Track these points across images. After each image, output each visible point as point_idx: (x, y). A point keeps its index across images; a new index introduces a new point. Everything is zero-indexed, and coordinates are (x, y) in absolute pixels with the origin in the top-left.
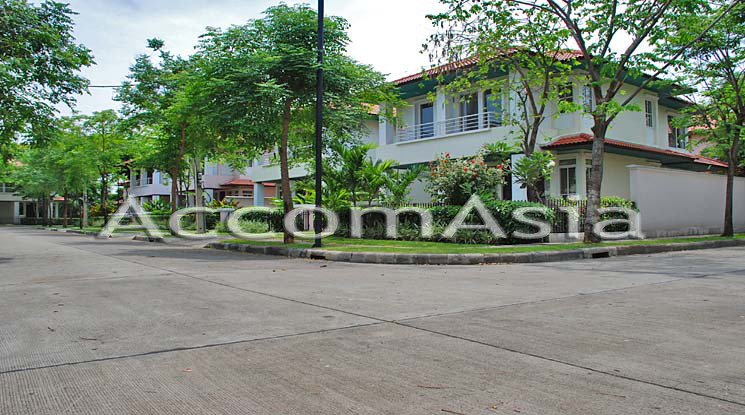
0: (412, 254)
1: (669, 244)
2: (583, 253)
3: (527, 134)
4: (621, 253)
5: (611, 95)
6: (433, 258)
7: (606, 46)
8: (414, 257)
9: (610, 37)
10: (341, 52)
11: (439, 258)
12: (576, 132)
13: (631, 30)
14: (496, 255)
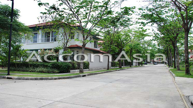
0: (39, 77)
1: (98, 73)
2: (80, 76)
3: (64, 45)
4: (88, 75)
5: (87, 38)
6: (45, 78)
7: (86, 26)
8: (40, 78)
9: (87, 24)
10: (17, 19)
11: (46, 78)
12: (75, 44)
13: (92, 23)
14: (61, 77)
